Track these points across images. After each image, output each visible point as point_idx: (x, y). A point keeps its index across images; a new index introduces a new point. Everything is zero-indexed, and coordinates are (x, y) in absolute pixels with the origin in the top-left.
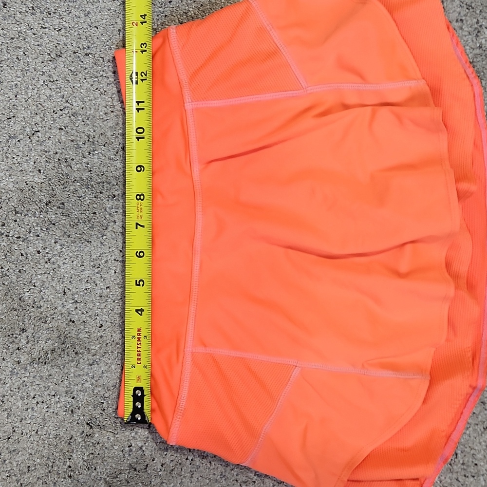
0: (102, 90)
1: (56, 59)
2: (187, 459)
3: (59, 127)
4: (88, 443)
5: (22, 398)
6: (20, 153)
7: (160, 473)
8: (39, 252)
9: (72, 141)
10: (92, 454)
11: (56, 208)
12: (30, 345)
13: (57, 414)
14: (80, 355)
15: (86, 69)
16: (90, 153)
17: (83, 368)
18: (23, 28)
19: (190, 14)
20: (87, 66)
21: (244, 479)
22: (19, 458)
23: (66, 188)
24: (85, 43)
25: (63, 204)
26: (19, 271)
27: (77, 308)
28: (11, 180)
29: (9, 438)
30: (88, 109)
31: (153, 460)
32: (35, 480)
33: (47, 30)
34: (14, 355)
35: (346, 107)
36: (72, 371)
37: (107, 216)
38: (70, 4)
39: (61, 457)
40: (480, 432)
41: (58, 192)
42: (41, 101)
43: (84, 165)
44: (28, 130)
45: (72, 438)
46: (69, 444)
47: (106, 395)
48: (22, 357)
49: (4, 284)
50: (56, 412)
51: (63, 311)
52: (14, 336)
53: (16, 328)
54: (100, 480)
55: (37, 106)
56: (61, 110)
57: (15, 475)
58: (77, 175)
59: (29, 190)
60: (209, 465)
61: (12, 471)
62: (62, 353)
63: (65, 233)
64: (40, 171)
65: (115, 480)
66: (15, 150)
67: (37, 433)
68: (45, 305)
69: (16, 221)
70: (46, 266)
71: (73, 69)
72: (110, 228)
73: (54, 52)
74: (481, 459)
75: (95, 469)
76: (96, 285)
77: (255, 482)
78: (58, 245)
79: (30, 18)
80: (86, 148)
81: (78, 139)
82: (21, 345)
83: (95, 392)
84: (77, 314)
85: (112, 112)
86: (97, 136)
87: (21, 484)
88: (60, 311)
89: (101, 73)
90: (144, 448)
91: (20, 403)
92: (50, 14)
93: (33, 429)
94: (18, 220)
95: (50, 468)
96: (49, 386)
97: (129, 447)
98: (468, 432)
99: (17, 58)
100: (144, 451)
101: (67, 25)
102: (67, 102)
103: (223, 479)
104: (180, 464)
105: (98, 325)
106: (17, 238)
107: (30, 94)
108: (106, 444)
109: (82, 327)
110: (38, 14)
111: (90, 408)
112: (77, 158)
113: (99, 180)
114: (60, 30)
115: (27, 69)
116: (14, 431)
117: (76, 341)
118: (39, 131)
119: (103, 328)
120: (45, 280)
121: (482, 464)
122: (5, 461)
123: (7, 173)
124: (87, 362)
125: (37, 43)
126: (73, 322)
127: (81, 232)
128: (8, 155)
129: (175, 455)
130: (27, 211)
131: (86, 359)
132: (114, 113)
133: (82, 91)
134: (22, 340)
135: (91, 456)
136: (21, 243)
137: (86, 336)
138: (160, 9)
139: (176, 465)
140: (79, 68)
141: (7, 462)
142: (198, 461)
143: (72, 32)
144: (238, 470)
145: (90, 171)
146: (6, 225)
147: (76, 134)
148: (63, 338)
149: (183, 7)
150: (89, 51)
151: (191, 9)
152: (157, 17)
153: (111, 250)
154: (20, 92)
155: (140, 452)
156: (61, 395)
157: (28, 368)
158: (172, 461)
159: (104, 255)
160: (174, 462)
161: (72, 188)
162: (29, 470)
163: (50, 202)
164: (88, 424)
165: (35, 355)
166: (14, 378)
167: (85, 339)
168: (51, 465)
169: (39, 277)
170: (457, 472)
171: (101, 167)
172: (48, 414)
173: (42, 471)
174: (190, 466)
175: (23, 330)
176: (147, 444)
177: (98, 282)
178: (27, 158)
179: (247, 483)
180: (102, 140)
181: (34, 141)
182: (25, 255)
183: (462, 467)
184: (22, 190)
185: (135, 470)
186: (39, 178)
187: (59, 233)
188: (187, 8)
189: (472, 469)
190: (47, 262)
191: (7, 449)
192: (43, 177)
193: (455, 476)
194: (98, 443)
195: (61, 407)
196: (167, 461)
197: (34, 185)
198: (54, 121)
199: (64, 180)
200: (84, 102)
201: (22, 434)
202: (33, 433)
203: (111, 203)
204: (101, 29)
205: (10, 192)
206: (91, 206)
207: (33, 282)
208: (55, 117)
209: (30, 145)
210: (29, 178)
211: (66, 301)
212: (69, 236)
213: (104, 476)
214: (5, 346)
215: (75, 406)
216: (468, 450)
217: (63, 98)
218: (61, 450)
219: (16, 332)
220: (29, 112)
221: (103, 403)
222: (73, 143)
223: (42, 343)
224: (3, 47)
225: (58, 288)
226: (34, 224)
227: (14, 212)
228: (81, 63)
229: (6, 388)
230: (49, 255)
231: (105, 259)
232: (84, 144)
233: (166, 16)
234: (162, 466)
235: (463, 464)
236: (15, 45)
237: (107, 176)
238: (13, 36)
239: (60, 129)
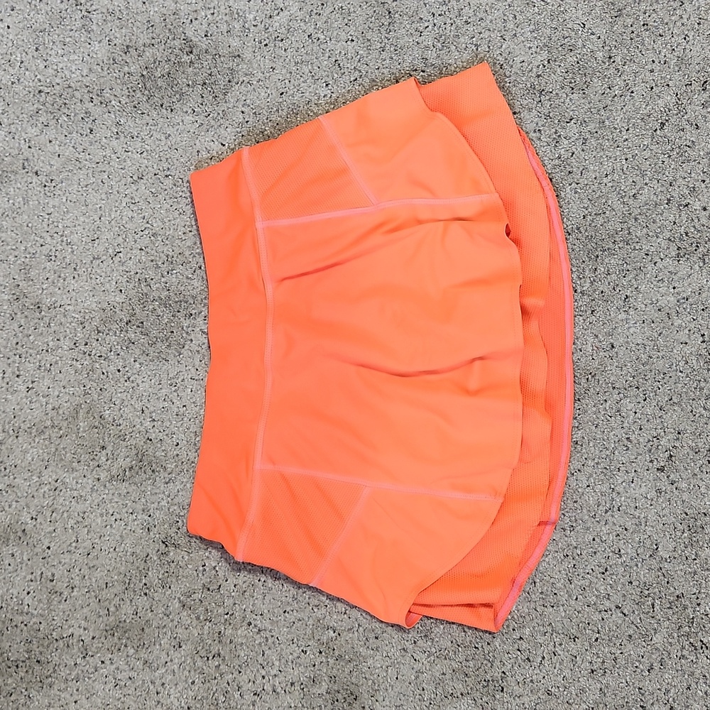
0: (181, 210)
1: (138, 181)
2: (259, 581)
3: (140, 247)
4: (163, 561)
5: (102, 515)
6: (103, 274)
7: (233, 594)
8: (119, 371)
9: (152, 261)
10: (167, 572)
11: (135, 327)
12: (109, 462)
13: (134, 531)
14: (157, 474)
15: (166, 190)
16: (168, 273)
17: (160, 487)
18: (108, 152)
19: (266, 133)
20: (166, 187)
21: (316, 602)
22: (98, 574)
23: (145, 307)
24: (166, 165)
25: (142, 323)
26: (101, 390)
27: (154, 426)
28: (94, 300)
29: (89, 554)
30: (168, 229)
31: (226, 581)
32: (113, 596)
33: (130, 153)
34: (94, 472)
35: (420, 222)
36: (149, 489)
37: (184, 335)
38: (151, 127)
39: (138, 575)
40: (560, 560)
41: (137, 311)
42: (124, 222)
43: (163, 285)
44: (110, 251)
45: (147, 557)
46: (145, 562)
47: (182, 514)
48: (102, 474)
49: (86, 402)
50: (133, 529)
51: (141, 429)
52: (95, 453)
53: (97, 446)
54: (175, 599)
55: (119, 227)
56: (142, 231)
57: (94, 591)
58: (156, 294)
59: (111, 309)
60: (281, 586)
61: (91, 587)
62: (140, 471)
63: (144, 352)
64: (121, 291)
65: (189, 600)
66: (98, 271)
67: (115, 550)
68: (125, 423)
69: (98, 340)
70: (126, 384)
71: (153, 190)
72: (187, 347)
73: (136, 175)
74: (561, 588)
75: (170, 588)
76: (173, 403)
77: (326, 606)
78: (137, 363)
79: (114, 143)
80: (165, 268)
81: (158, 259)
82: (101, 462)
83: (171, 510)
84: (154, 433)
85: (191, 231)
86: (175, 256)
87: (99, 600)
88: (139, 428)
89: (181, 193)
90: (217, 569)
91: (99, 520)
92: (133, 138)
93: (111, 546)
94: (100, 339)
95: (127, 585)
96: (127, 504)
97: (203, 566)
98: (547, 560)
99: (102, 181)
100: (217, 571)
101: (149, 148)
102: (148, 222)
103: (295, 602)
104: (253, 585)
105: (175, 443)
106: (99, 357)
107: (113, 216)
108: (180, 563)
109: (159, 445)
110: (122, 139)
111: (166, 526)
112: (156, 277)
113: (177, 299)
114: (142, 153)
115: (111, 191)
116: (94, 547)
117: (153, 459)
118: (120, 252)
119: (179, 447)
120: (125, 398)
121: (562, 593)
122: (84, 577)
123: (91, 294)
124: (164, 480)
125: (121, 167)
126: (151, 440)
127: (159, 351)
128: (91, 276)
129: (248, 576)
130: (109, 330)
131: (162, 477)
132: (193, 233)
133: (162, 212)
134: (102, 458)
135: (166, 574)
136: (102, 362)
137: (163, 454)
138: (237, 129)
139: (249, 586)
140: (160, 189)
141: (86, 578)
142: (270, 582)
143: (154, 154)
144: (310, 592)
145: (169, 290)
146: (89, 344)
147: (156, 254)
148: (140, 457)
149: (260, 127)
150: (168, 173)
151: (267, 128)
152: (234, 137)
153: (187, 368)
154: (104, 214)
155: (214, 572)
156: (138, 513)
157: (107, 485)
158: (244, 582)
159: (180, 374)
160: (247, 584)
161: (151, 307)
162: (107, 587)
163: (130, 321)
164: (163, 542)
165: (114, 472)
166: (94, 494)
167: (161, 457)
168: (127, 582)
169: (119, 395)
170: (535, 602)
171: (179, 286)
172: (126, 531)
173: (119, 588)
174: (262, 588)
175: (103, 448)
176: (220, 564)
177: (175, 401)
178: (110, 278)
179: (319, 607)
180: (180, 259)
181: (115, 262)
182: (106, 374)
183: (541, 596)
184: (104, 310)
185: (209, 589)
186: (120, 298)
187: (138, 352)
188: (263, 127)
189: (551, 599)
190: (126, 381)
191: (87, 564)
192: (124, 297)
193: (533, 605)
194: (173, 562)
195: (138, 525)
196: (241, 582)
197: (115, 304)
198: (135, 241)
199: (144, 299)
200: (164, 223)
201: (101, 550)
202: (112, 550)
203: (188, 321)
204: (180, 150)
205: (93, 312)
206: (168, 325)
207: (113, 400)
208: (136, 238)
209: (113, 265)
210: (111, 298)
211: (144, 419)
212: (147, 355)
213: (178, 595)
214: (86, 463)
215: (151, 524)
216: (547, 578)
217: (144, 219)
218: (138, 568)
219: (97, 449)
220: (112, 233)
221: (178, 522)
222: (152, 263)
223: (121, 460)
224: (89, 171)
225: (136, 406)
226: (115, 343)
227: (96, 332)
228: (161, 184)
229: (87, 505)
230: (129, 374)
231: (182, 378)
232: (163, 264)
233: (243, 136)
234: (235, 586)
235: (542, 593)
236: (100, 169)
237: (184, 295)
238: (98, 161)
239: (140, 249)
